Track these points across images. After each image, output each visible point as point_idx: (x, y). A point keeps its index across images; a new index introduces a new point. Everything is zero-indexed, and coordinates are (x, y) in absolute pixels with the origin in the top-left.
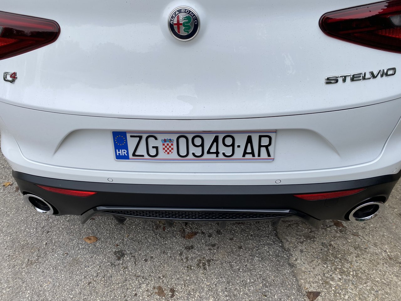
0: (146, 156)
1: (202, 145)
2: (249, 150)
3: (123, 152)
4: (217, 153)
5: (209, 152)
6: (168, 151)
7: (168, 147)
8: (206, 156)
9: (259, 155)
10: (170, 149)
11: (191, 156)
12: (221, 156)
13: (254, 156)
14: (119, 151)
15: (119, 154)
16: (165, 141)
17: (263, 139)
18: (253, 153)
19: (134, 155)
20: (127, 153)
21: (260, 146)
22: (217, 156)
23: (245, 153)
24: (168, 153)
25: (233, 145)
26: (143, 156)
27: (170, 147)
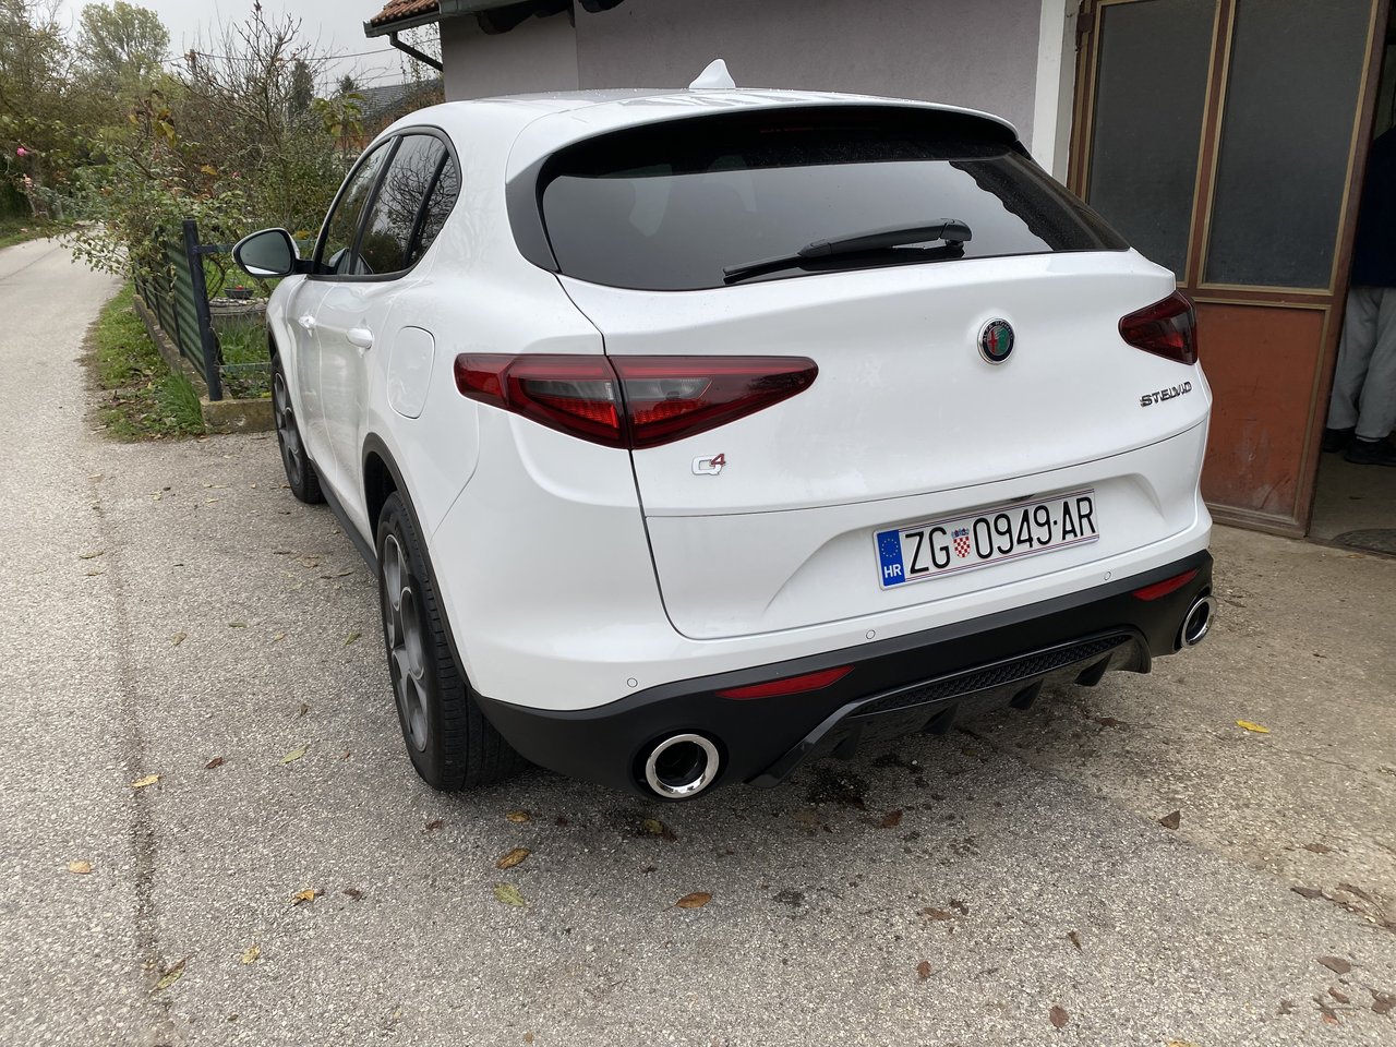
0: (933, 569)
1: (1009, 531)
2: (1069, 528)
3: (894, 570)
4: (1030, 540)
5: (1020, 542)
6: (963, 551)
7: (962, 544)
8: (1018, 549)
9: (1082, 534)
10: (965, 547)
11: (996, 555)
12: (1036, 544)
13: (1076, 535)
14: (888, 569)
15: (889, 574)
16: (957, 534)
17: (1081, 503)
18: (1073, 531)
19: (913, 571)
20: (902, 570)
21: (1081, 517)
22: (1031, 546)
23: (1065, 532)
24: (964, 556)
25: (1048, 522)
26: (927, 569)
27: (965, 543)
